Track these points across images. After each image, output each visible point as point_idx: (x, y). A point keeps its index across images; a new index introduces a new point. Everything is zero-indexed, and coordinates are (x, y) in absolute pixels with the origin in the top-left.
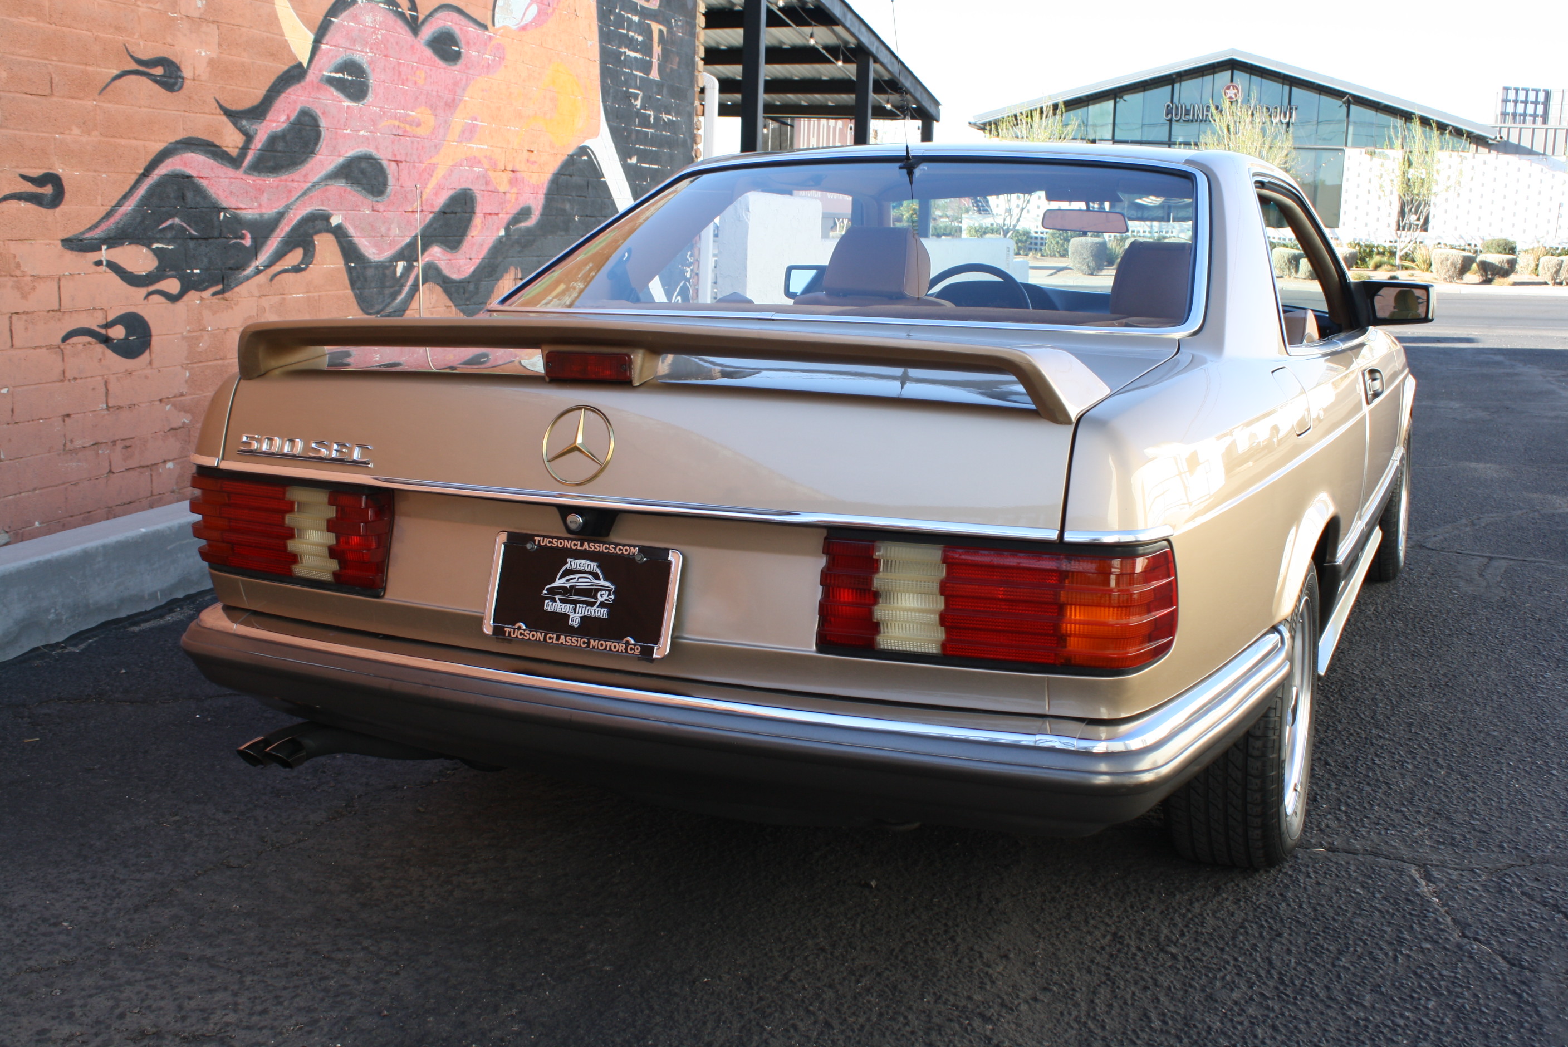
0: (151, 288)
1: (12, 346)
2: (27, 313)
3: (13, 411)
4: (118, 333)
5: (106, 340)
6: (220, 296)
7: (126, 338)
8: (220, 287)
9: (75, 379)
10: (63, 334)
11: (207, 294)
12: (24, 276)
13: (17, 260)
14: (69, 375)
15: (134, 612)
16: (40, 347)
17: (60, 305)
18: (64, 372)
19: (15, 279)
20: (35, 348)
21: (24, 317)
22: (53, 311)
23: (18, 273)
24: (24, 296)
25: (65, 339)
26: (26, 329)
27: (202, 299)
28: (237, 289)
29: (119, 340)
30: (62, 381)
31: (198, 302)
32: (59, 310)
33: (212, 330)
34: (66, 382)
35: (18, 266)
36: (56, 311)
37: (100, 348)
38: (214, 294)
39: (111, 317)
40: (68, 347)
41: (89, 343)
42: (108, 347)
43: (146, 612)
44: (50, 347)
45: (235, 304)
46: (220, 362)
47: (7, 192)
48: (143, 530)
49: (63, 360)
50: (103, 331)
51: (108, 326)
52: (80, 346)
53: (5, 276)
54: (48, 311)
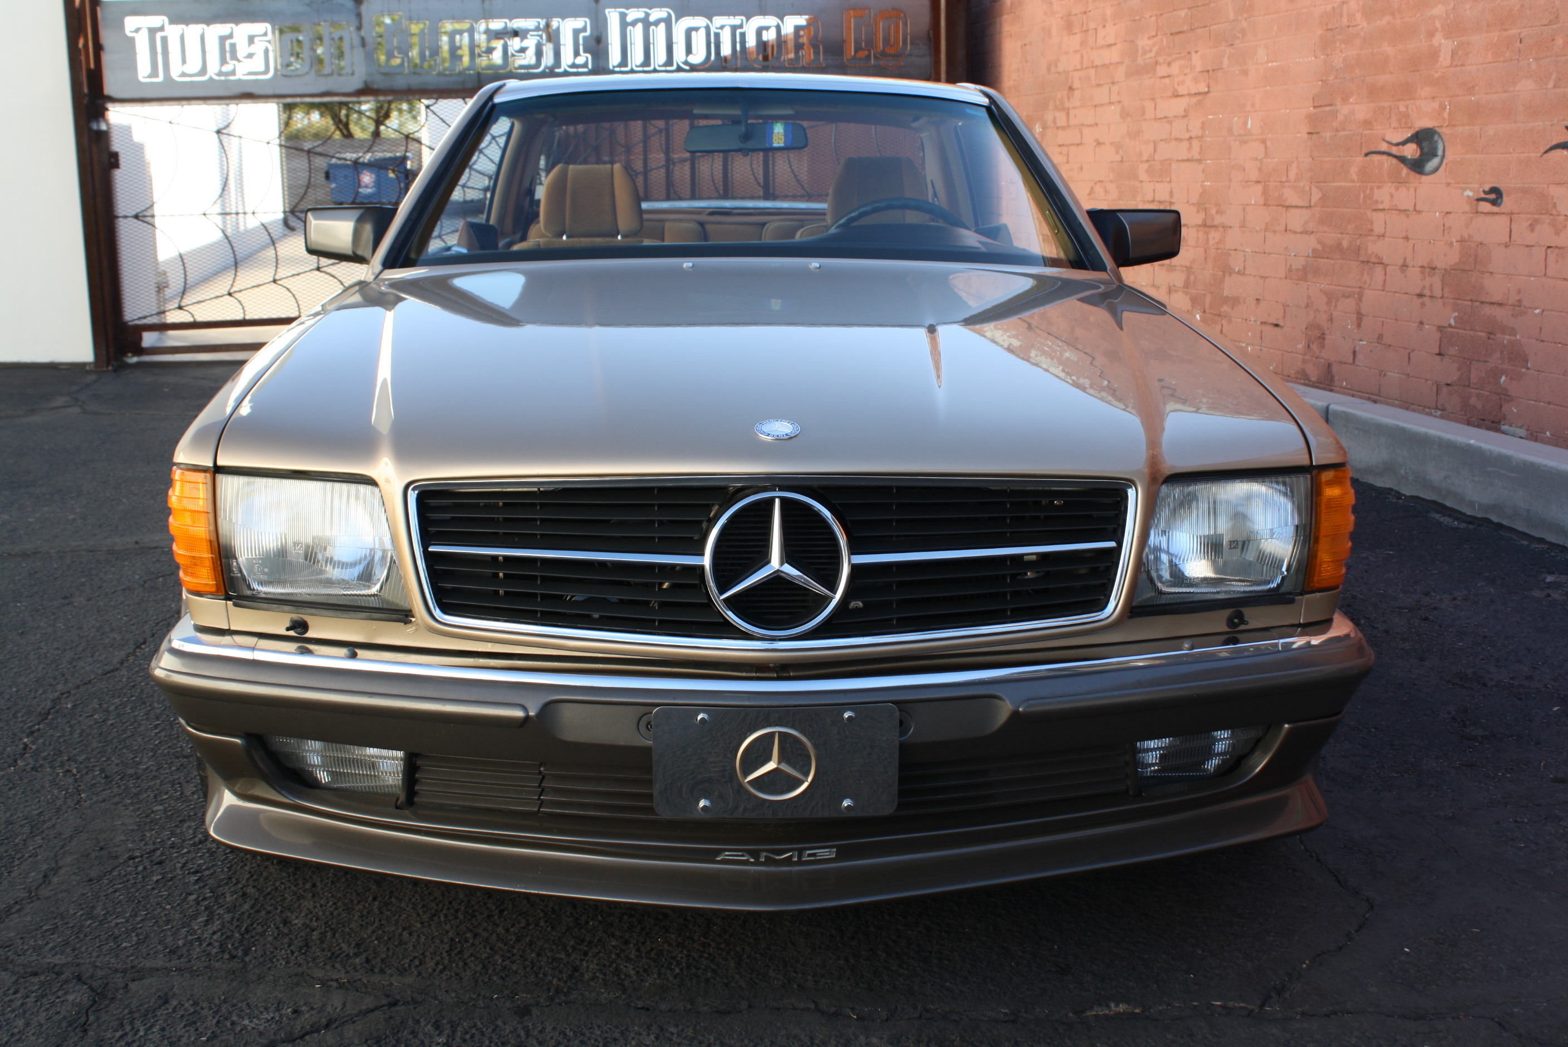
1: (1545, 275)
2: (1560, 248)
3: (1541, 329)
12: (1559, 215)
13: (1555, 201)
15: (1454, 507)
19: (1552, 217)
21: (1557, 251)
23: (1554, 212)
24: (1557, 233)
26: (1557, 261)
35: (1555, 206)
43: (1464, 514)
47: (1555, 142)
48: (1472, 442)
53: (1546, 214)
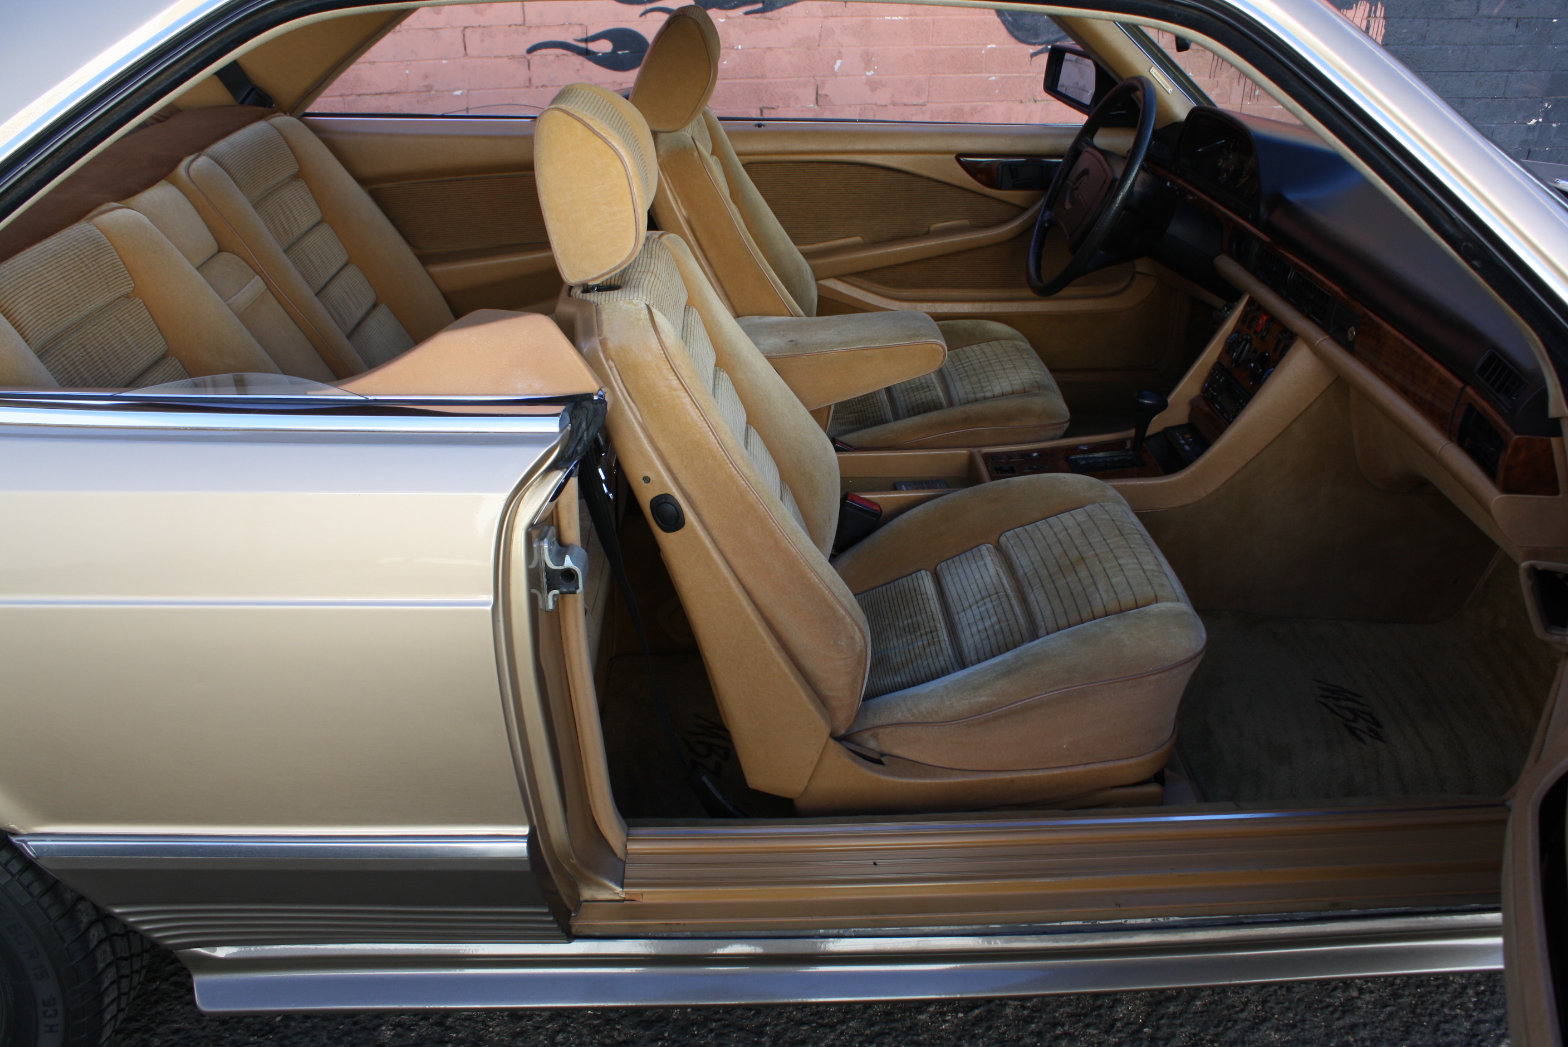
0: (649, 6)
2: (483, 27)
4: (604, 47)
5: (587, 54)
6: (759, 15)
7: (614, 51)
8: (760, 6)
9: (543, 86)
10: (529, 46)
11: (740, 11)
14: (535, 82)
16: (501, 57)
17: (524, 20)
18: (530, 80)
20: (495, 57)
21: (480, 30)
22: (516, 25)
25: (531, 50)
26: (482, 41)
27: (728, 18)
28: (785, 9)
29: (604, 54)
30: (528, 87)
31: (723, 20)
32: (524, 24)
33: (742, 49)
34: (533, 89)
36: (520, 25)
37: (578, 60)
38: (747, 13)
39: (592, 32)
40: (536, 58)
41: (564, 55)
42: (589, 59)
44: (512, 57)
45: (782, 24)
46: (757, 81)
49: (529, 68)
50: (583, 45)
51: (586, 40)
52: (552, 58)
54: (510, 26)
